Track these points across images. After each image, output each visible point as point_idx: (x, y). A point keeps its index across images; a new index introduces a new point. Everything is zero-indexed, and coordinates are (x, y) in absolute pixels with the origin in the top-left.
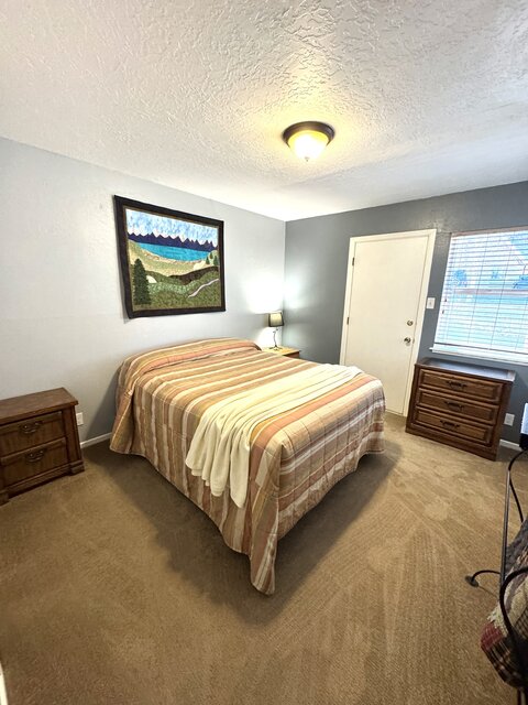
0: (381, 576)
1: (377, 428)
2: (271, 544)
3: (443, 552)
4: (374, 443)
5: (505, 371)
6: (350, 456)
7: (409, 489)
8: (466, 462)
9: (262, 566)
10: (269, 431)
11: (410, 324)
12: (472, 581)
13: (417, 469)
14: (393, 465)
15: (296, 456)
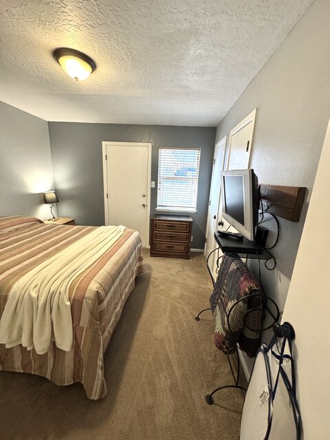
0: (162, 340)
1: (140, 259)
2: (100, 363)
3: (184, 312)
4: (140, 269)
5: (188, 217)
6: (131, 281)
7: (161, 287)
8: (180, 264)
9: (96, 382)
10: (83, 284)
11: (144, 196)
12: (198, 319)
13: (161, 275)
14: (150, 277)
15: (106, 295)
